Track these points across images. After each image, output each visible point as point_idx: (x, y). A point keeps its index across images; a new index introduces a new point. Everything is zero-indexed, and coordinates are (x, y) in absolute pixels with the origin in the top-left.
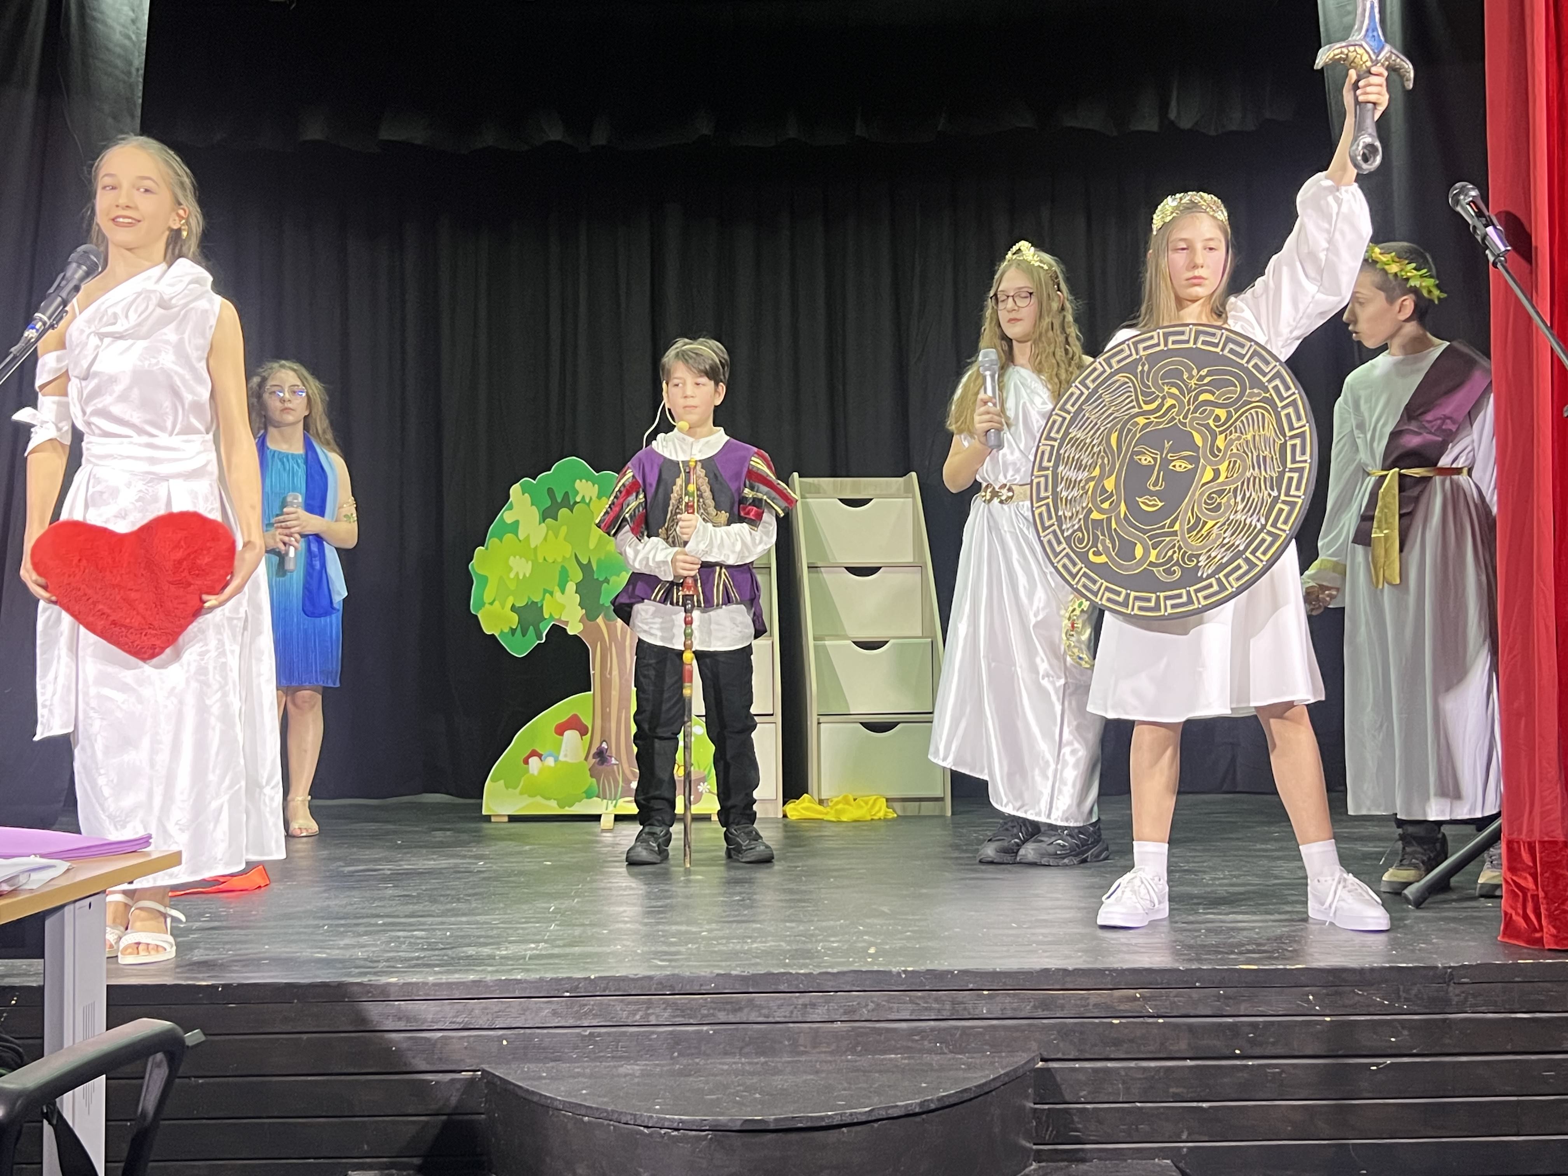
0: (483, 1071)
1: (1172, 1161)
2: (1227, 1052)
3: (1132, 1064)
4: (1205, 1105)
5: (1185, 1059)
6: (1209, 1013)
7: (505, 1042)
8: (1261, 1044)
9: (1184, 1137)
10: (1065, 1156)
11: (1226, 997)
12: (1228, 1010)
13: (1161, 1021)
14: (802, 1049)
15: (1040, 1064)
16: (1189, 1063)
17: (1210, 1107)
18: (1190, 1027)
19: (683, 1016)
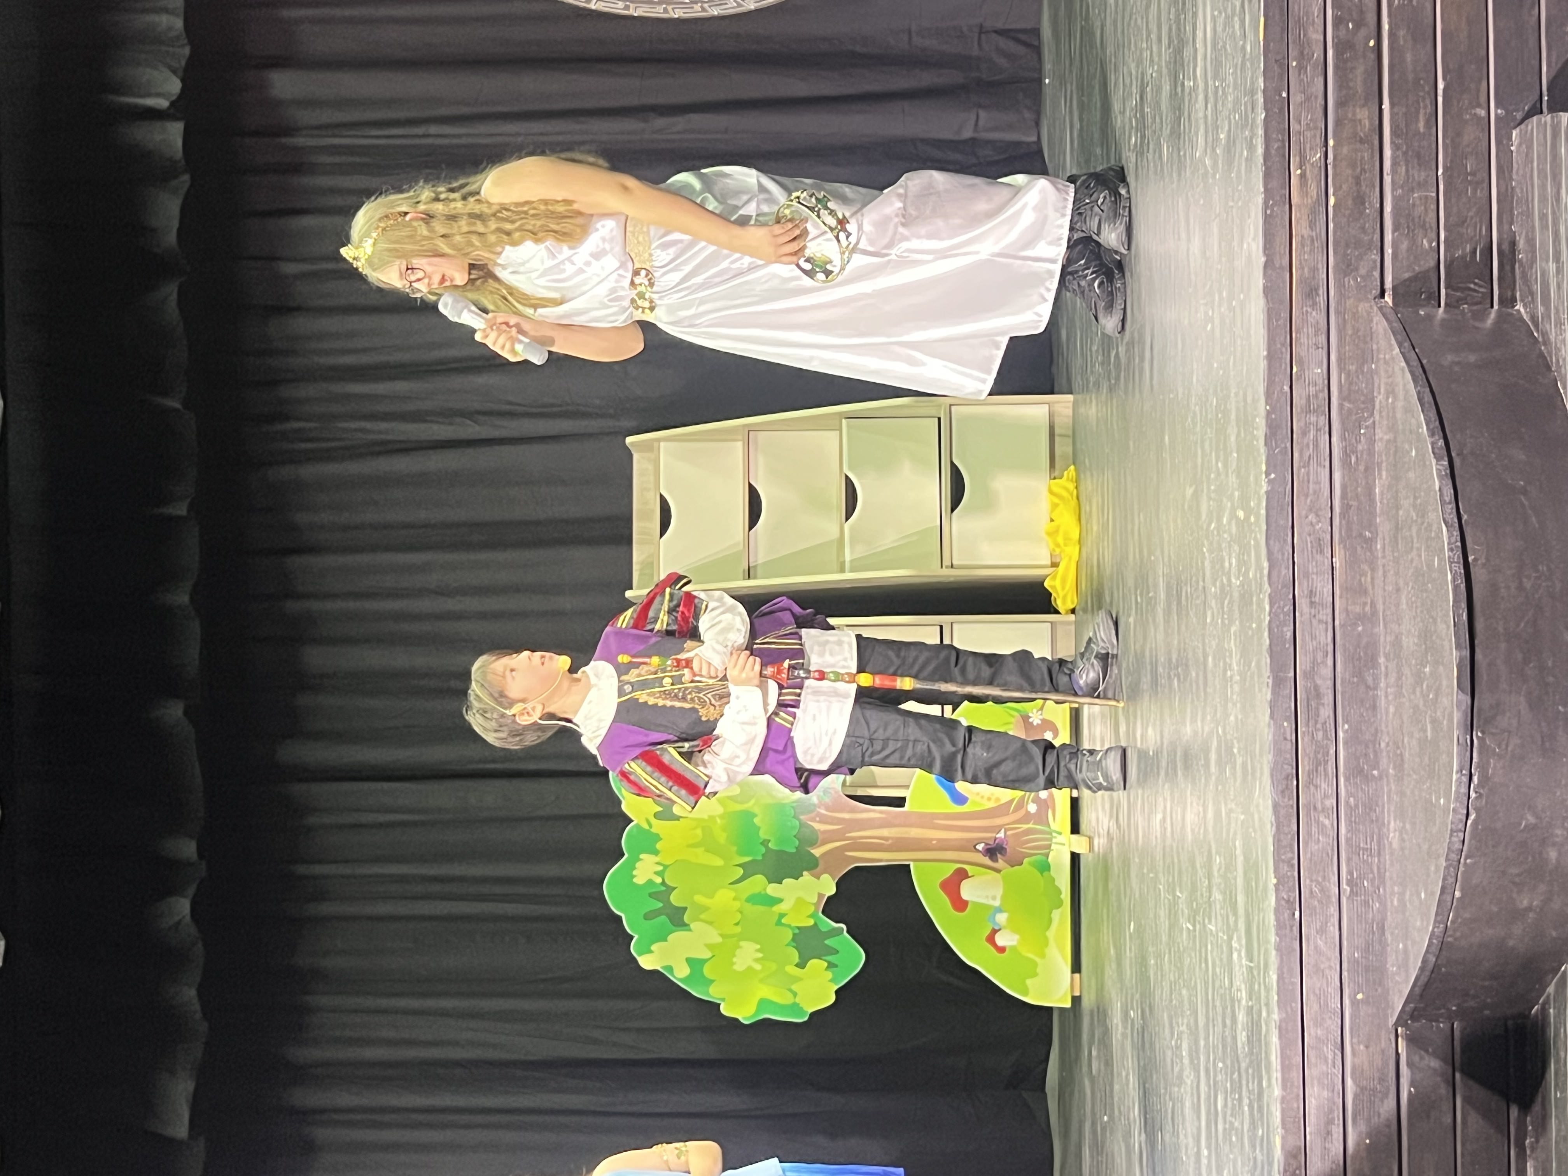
0: (1396, 1025)
1: (1515, 128)
2: (1373, 56)
3: (1387, 179)
4: (1441, 85)
5: (1381, 111)
6: (1321, 79)
7: (1360, 996)
8: (1362, 14)
9: (1483, 113)
10: (1508, 268)
11: (1301, 56)
12: (1318, 54)
13: (1331, 143)
14: (1368, 608)
15: (1388, 299)
16: (1386, 106)
17: (1444, 79)
18: (1340, 104)
19: (1326, 762)
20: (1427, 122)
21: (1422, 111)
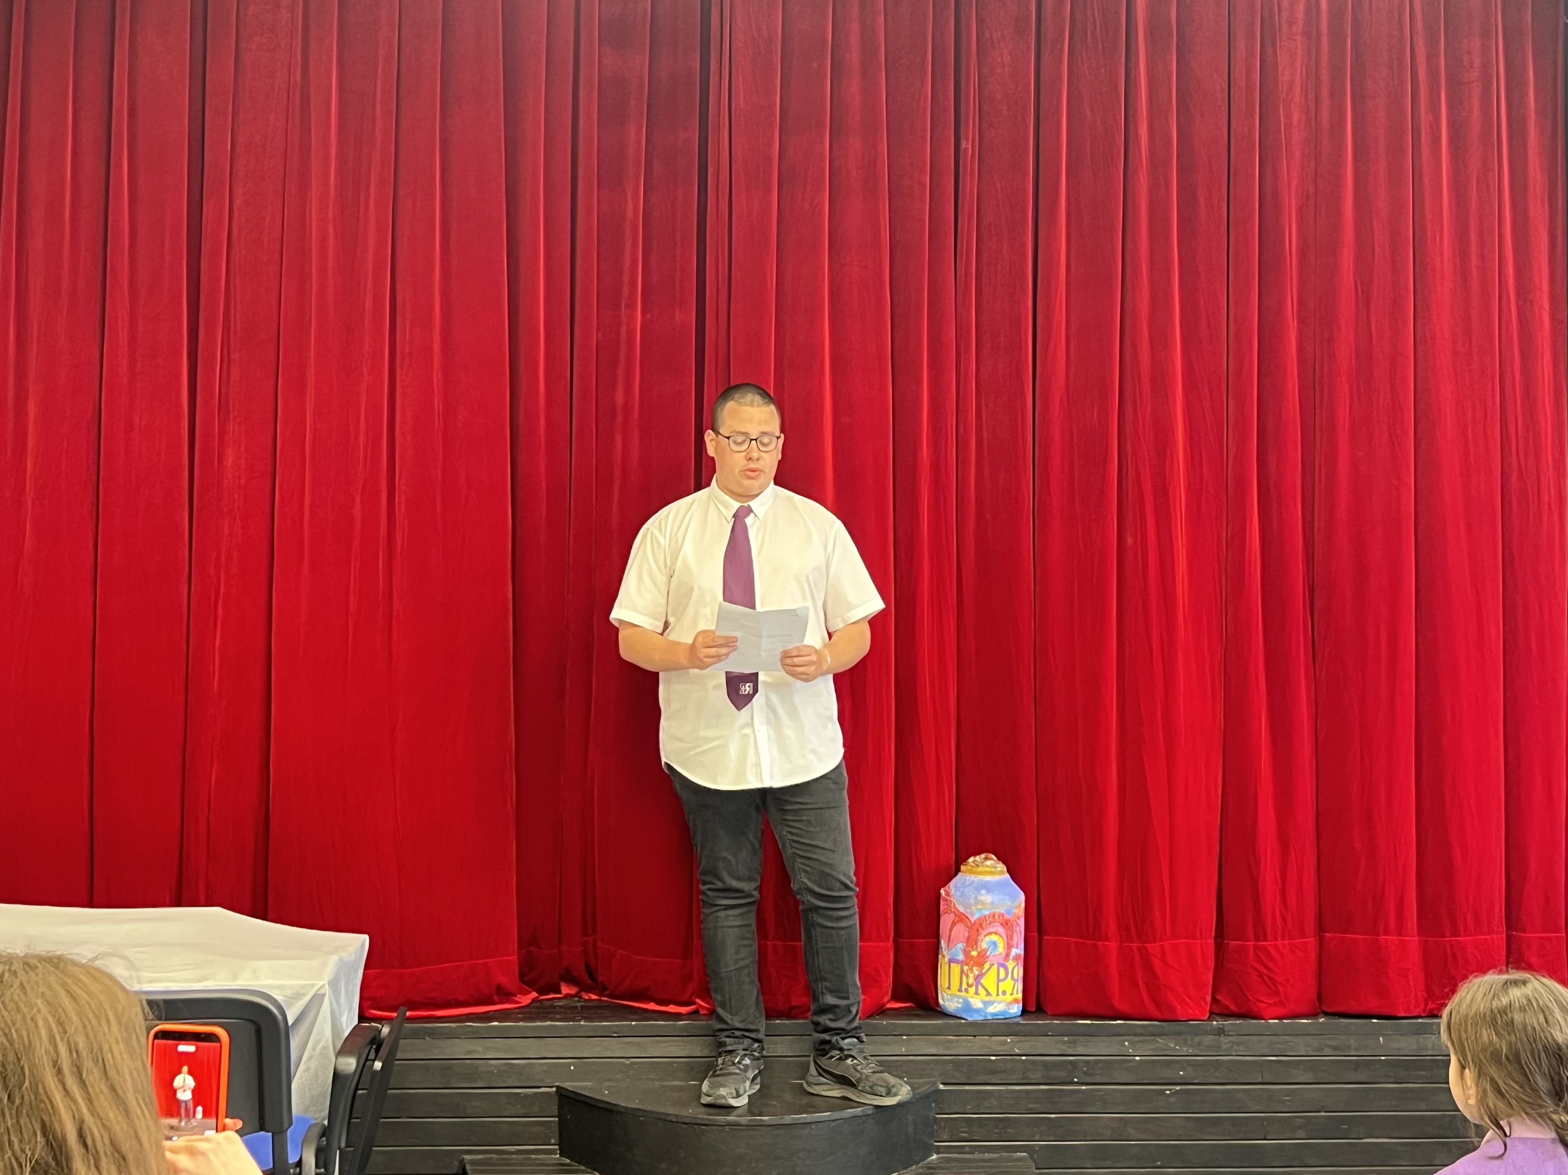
0: (558, 1088)
1: (1029, 1154)
2: (1069, 1080)
3: (1004, 1087)
4: (1053, 1116)
5: (1041, 1084)
6: (1058, 1053)
7: (572, 1068)
8: (1091, 1075)
9: (1037, 1138)
10: (955, 1150)
11: (1069, 1042)
12: (1070, 1052)
13: (1024, 1058)
15: (941, 1087)
17: (1055, 1118)
18: (1044, 1062)
20: (1032, 1109)
21: (1038, 1106)
